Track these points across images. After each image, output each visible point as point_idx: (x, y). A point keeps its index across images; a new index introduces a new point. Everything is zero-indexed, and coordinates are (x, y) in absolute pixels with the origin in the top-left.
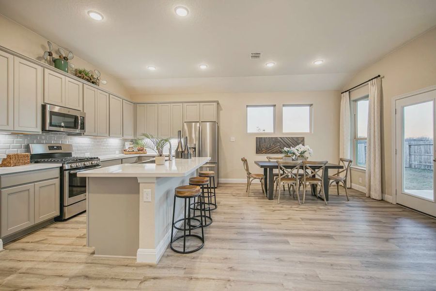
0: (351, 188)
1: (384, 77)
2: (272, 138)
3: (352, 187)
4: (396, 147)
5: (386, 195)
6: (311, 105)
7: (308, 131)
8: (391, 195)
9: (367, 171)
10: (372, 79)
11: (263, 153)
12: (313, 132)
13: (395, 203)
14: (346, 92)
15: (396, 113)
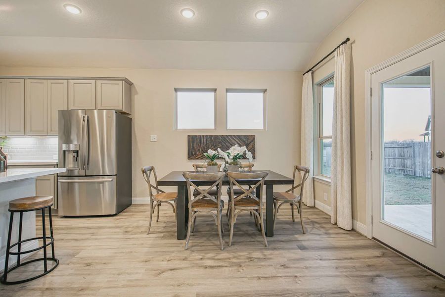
0: (314, 207)
1: (355, 40)
2: (211, 136)
3: (316, 206)
4: (371, 149)
5: (358, 222)
6: (265, 91)
7: (261, 127)
8: (366, 225)
9: (332, 184)
10: (339, 47)
11: (198, 159)
12: (267, 129)
13: (370, 237)
14: (308, 72)
15: (371, 95)
